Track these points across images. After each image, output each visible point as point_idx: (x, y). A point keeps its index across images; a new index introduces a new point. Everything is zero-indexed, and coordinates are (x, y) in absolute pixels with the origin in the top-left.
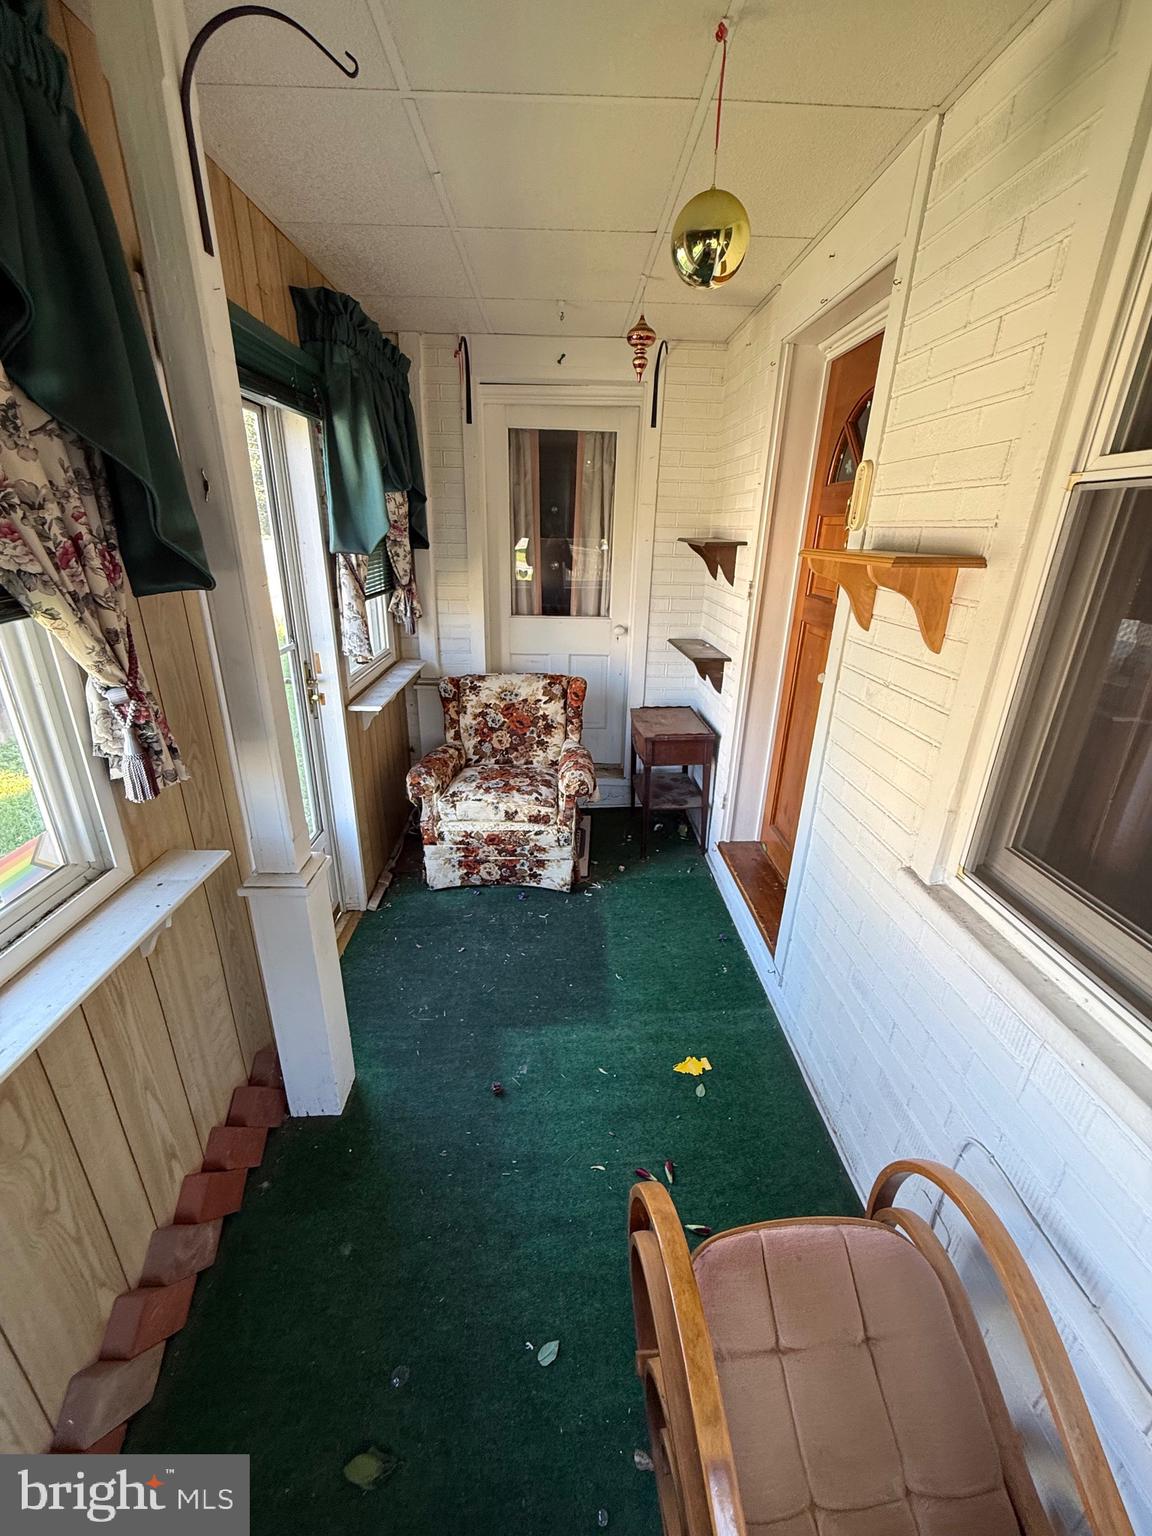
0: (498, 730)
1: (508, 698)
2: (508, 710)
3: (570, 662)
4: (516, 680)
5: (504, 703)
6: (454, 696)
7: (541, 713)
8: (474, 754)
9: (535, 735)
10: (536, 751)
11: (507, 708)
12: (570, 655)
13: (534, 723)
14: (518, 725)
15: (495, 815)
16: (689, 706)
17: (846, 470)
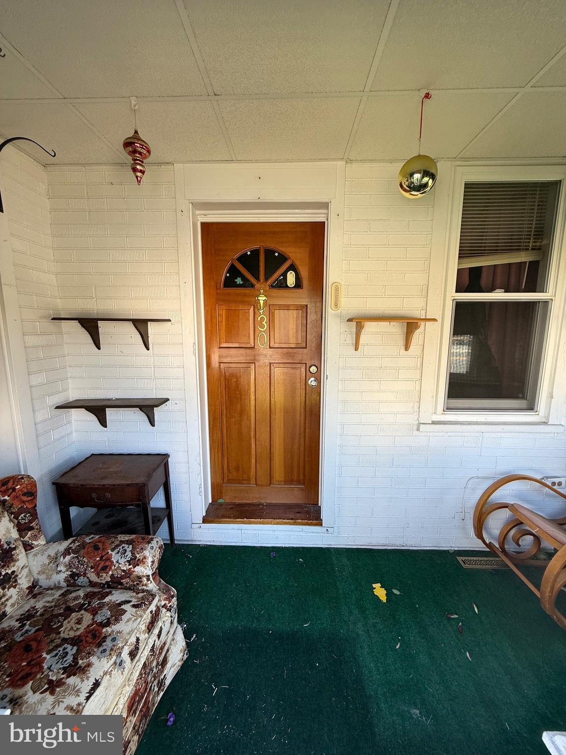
10: (4, 596)
15: (122, 674)
16: (93, 454)
17: (236, 282)
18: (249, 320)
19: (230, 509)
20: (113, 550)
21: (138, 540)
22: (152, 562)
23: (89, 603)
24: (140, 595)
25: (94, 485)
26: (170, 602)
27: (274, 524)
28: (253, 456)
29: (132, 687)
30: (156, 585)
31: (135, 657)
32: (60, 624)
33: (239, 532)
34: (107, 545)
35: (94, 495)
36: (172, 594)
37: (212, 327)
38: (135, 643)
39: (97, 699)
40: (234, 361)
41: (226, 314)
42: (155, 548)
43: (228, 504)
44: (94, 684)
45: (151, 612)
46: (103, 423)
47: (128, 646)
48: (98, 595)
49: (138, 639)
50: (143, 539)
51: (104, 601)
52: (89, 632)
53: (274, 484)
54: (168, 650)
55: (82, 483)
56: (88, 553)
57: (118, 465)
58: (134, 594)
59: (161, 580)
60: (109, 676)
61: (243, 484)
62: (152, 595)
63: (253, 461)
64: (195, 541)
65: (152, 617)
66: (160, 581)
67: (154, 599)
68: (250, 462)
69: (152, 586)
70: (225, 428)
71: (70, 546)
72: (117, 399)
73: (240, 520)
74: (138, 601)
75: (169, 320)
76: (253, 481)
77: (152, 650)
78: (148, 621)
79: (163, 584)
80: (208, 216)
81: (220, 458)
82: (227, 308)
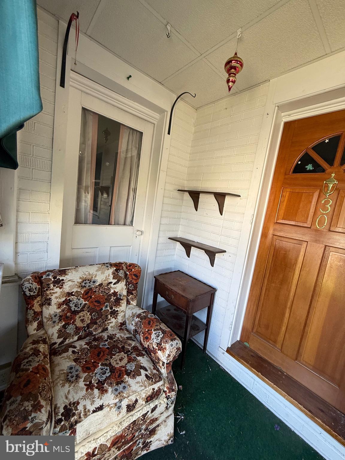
0: (81, 311)
1: (87, 285)
2: (88, 294)
3: (110, 251)
4: (92, 270)
5: (85, 289)
6: (38, 292)
7: (112, 291)
8: (58, 338)
9: (108, 308)
10: (110, 320)
11: (86, 293)
12: (111, 247)
13: (108, 300)
14: (96, 304)
15: (118, 415)
16: (179, 270)
17: (307, 168)
18: (311, 202)
19: (251, 355)
20: (155, 330)
21: (168, 334)
22: (168, 355)
23: (132, 353)
24: (155, 371)
25: (168, 287)
26: (169, 392)
27: (287, 399)
28: (284, 324)
29: (120, 430)
30: (166, 373)
31: (130, 411)
32: (115, 353)
33: (253, 380)
34: (154, 325)
35: (167, 293)
36: (174, 388)
37: (273, 205)
38: (134, 402)
39: (97, 417)
40: (286, 236)
41: (289, 196)
42: (173, 347)
43: (251, 351)
44: (101, 406)
45: (153, 389)
46: (188, 254)
47: (128, 399)
48: (138, 351)
49: (136, 401)
50: (171, 335)
51: (137, 358)
52: (120, 371)
53: (300, 361)
54: (158, 426)
55: (164, 283)
56: (145, 323)
57: (185, 282)
58: (152, 368)
59: (172, 371)
60: (109, 409)
61: (269, 342)
62: (160, 377)
63: (284, 329)
64: (218, 361)
65: (153, 393)
66: (170, 372)
67: (159, 381)
68: (280, 327)
69: (164, 371)
70: (265, 288)
71: (142, 314)
72: (197, 242)
73: (255, 371)
74: (150, 375)
75: (239, 196)
76: (279, 346)
77: (144, 415)
78: (149, 394)
79: (172, 376)
80: (292, 115)
81: (254, 310)
82: (291, 191)
